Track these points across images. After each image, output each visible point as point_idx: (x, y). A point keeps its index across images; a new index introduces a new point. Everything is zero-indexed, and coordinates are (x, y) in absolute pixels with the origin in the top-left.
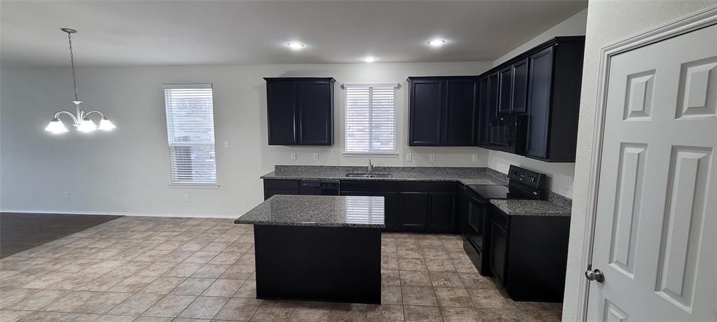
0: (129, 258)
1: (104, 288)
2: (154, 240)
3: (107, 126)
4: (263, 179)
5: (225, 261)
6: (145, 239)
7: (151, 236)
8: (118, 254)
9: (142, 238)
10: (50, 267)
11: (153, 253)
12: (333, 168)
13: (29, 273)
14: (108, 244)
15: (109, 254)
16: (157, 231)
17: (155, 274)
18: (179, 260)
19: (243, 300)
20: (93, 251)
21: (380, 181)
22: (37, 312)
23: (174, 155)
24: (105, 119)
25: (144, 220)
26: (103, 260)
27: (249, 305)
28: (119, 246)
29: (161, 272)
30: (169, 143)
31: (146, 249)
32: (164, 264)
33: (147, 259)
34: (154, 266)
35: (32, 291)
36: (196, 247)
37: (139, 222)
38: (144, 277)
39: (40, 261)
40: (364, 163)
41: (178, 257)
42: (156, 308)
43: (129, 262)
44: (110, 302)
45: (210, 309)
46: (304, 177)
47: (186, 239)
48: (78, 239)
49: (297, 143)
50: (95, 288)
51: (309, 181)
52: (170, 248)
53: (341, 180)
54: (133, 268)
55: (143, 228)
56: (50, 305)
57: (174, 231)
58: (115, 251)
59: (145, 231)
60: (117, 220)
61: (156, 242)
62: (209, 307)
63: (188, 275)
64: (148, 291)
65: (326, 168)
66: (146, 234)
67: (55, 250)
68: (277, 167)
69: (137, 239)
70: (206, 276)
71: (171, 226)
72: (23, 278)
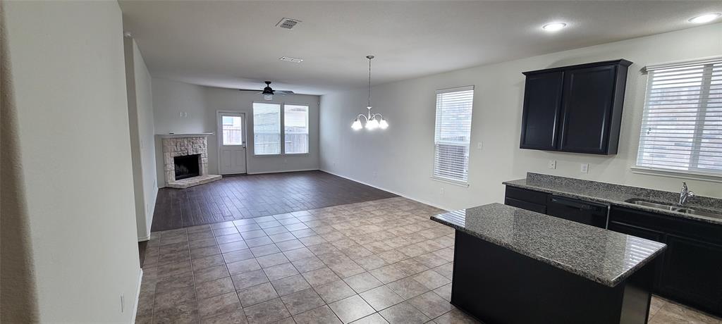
0: (385, 228)
1: (362, 243)
2: (407, 220)
3: (384, 125)
4: (505, 185)
5: (446, 256)
6: (403, 217)
7: (407, 216)
8: (382, 223)
9: (402, 216)
10: (348, 218)
11: (401, 229)
12: (609, 187)
13: (339, 218)
14: (381, 213)
15: (378, 221)
16: (413, 214)
17: (393, 245)
18: (414, 241)
19: (439, 299)
20: (372, 216)
21: (696, 220)
22: (328, 243)
23: (438, 152)
24: (383, 119)
25: (410, 202)
26: (372, 224)
27: (440, 305)
28: (386, 218)
29: (397, 245)
30: (435, 141)
31: (399, 225)
32: (402, 240)
33: (395, 233)
34: (395, 239)
35: (334, 230)
36: (432, 236)
37: (407, 203)
38: (386, 245)
39: (346, 213)
40: (675, 188)
41: (414, 239)
42: (379, 271)
43: (385, 230)
44: (359, 253)
45: (410, 291)
46: (556, 191)
47: (429, 226)
48: (369, 206)
49: (556, 148)
50: (358, 241)
51: (561, 197)
52: (414, 229)
53: (613, 205)
54: (384, 236)
55: (407, 208)
56: (334, 241)
57: (424, 217)
58: (382, 220)
59: (407, 211)
60: (397, 199)
61: (408, 222)
62: (410, 289)
63: (412, 256)
64: (381, 256)
65: (599, 184)
66: (407, 214)
67: (356, 209)
68: (529, 175)
69: (398, 216)
70: (423, 263)
71: (424, 212)
72: (335, 221)
